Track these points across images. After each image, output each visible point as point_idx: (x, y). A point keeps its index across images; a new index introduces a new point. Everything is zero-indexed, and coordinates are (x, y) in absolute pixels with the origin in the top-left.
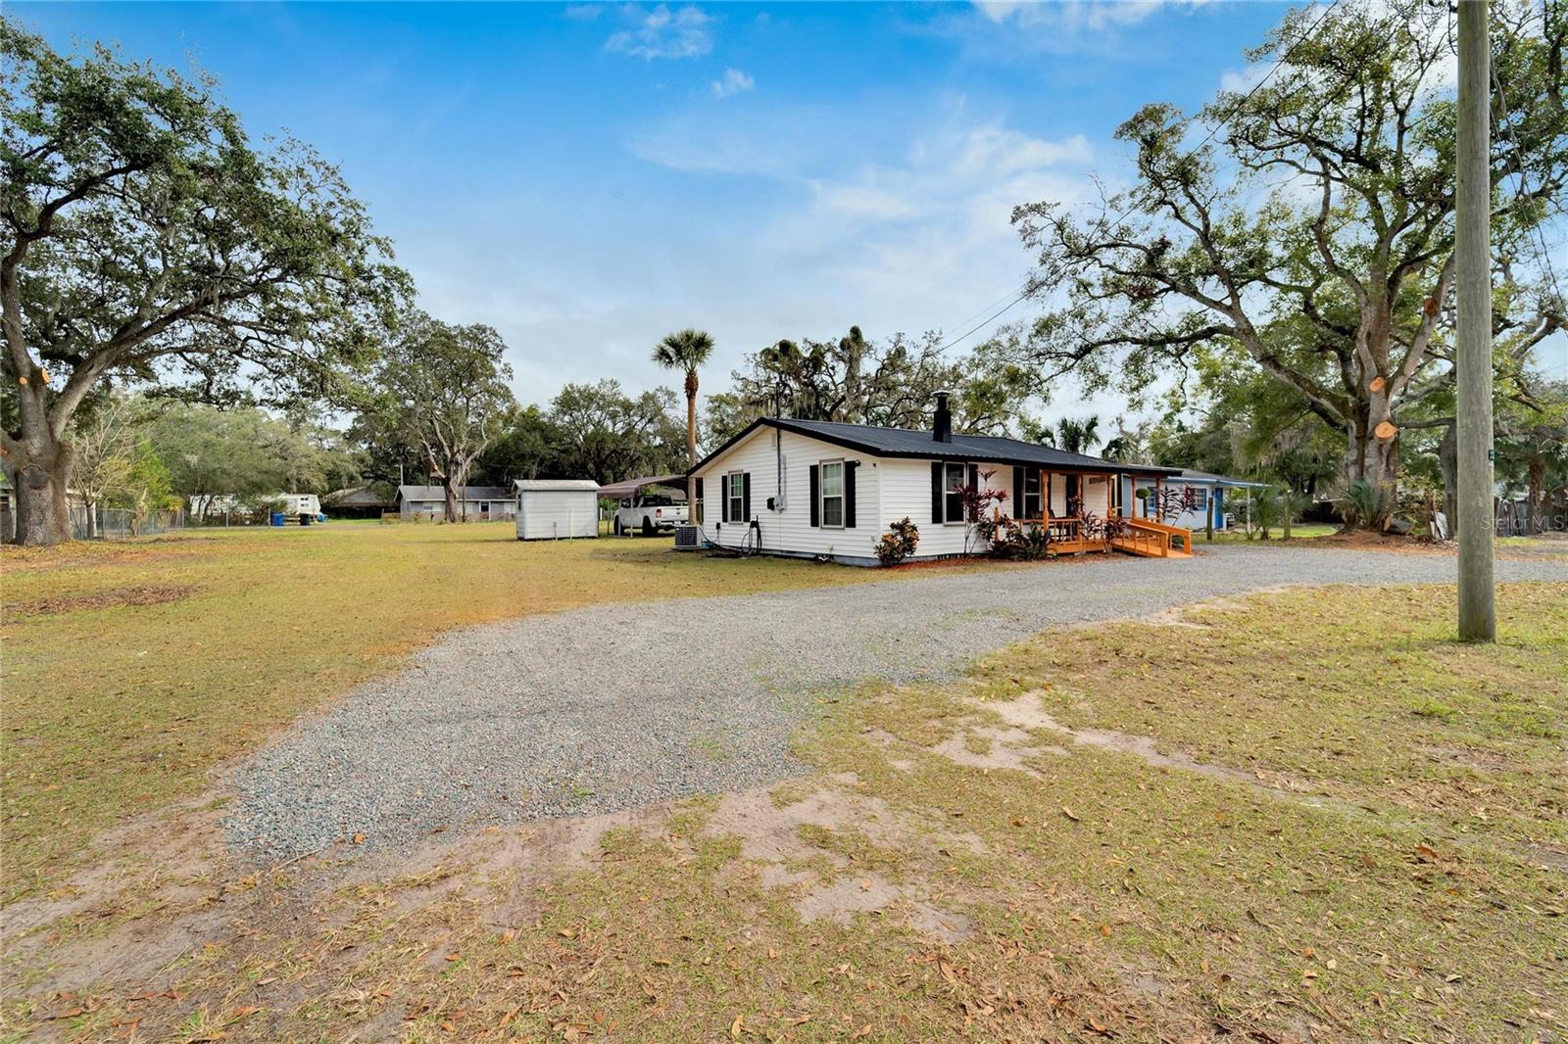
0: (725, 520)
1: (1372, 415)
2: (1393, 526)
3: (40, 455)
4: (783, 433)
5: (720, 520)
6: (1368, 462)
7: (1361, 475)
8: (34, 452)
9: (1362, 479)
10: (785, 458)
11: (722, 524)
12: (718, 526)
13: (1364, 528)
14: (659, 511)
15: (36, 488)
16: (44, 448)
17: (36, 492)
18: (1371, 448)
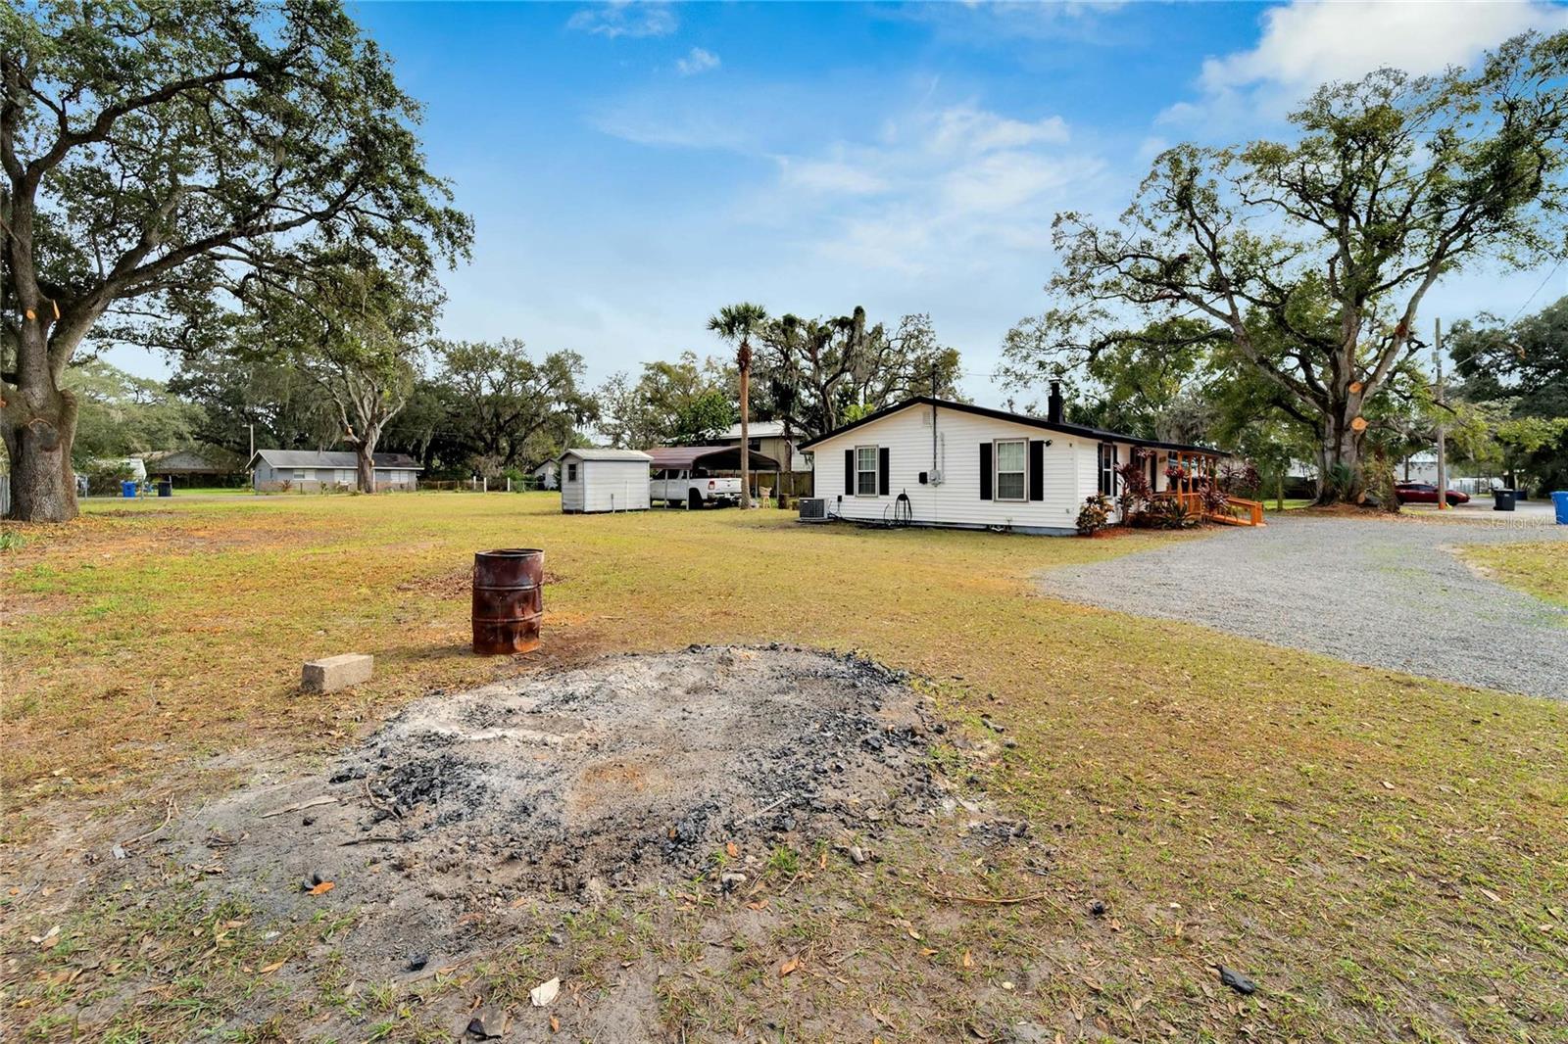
0: (849, 491)
1: (1348, 411)
2: (1367, 500)
3: (43, 408)
4: (940, 409)
5: (842, 491)
6: (1344, 448)
7: (1337, 459)
8: (36, 404)
9: (1338, 462)
10: (942, 435)
11: (844, 496)
12: (840, 499)
13: (1343, 501)
14: (712, 483)
15: (47, 450)
16: (47, 399)
17: (48, 454)
18: (1347, 438)
